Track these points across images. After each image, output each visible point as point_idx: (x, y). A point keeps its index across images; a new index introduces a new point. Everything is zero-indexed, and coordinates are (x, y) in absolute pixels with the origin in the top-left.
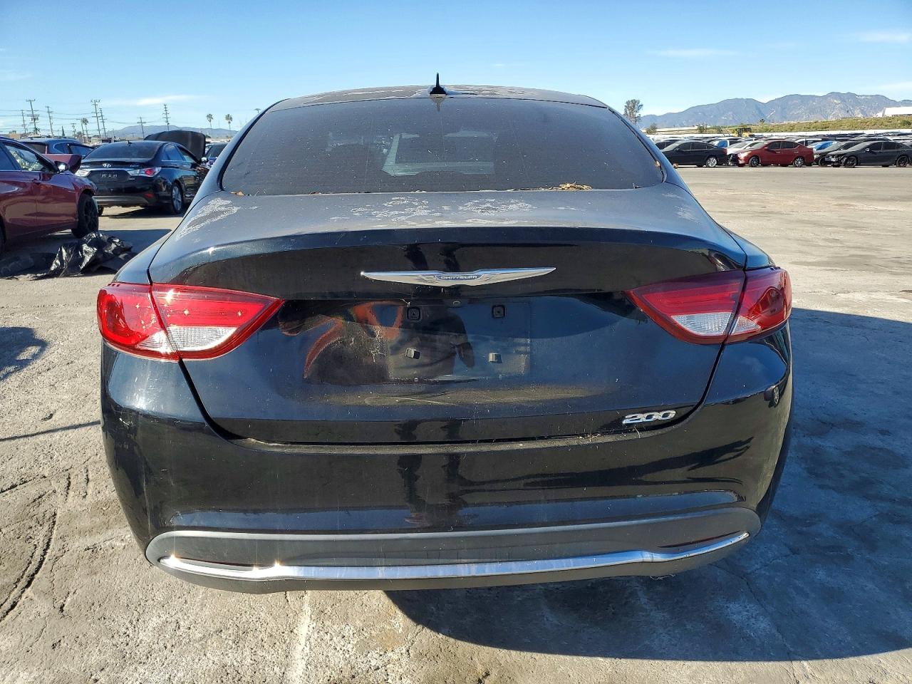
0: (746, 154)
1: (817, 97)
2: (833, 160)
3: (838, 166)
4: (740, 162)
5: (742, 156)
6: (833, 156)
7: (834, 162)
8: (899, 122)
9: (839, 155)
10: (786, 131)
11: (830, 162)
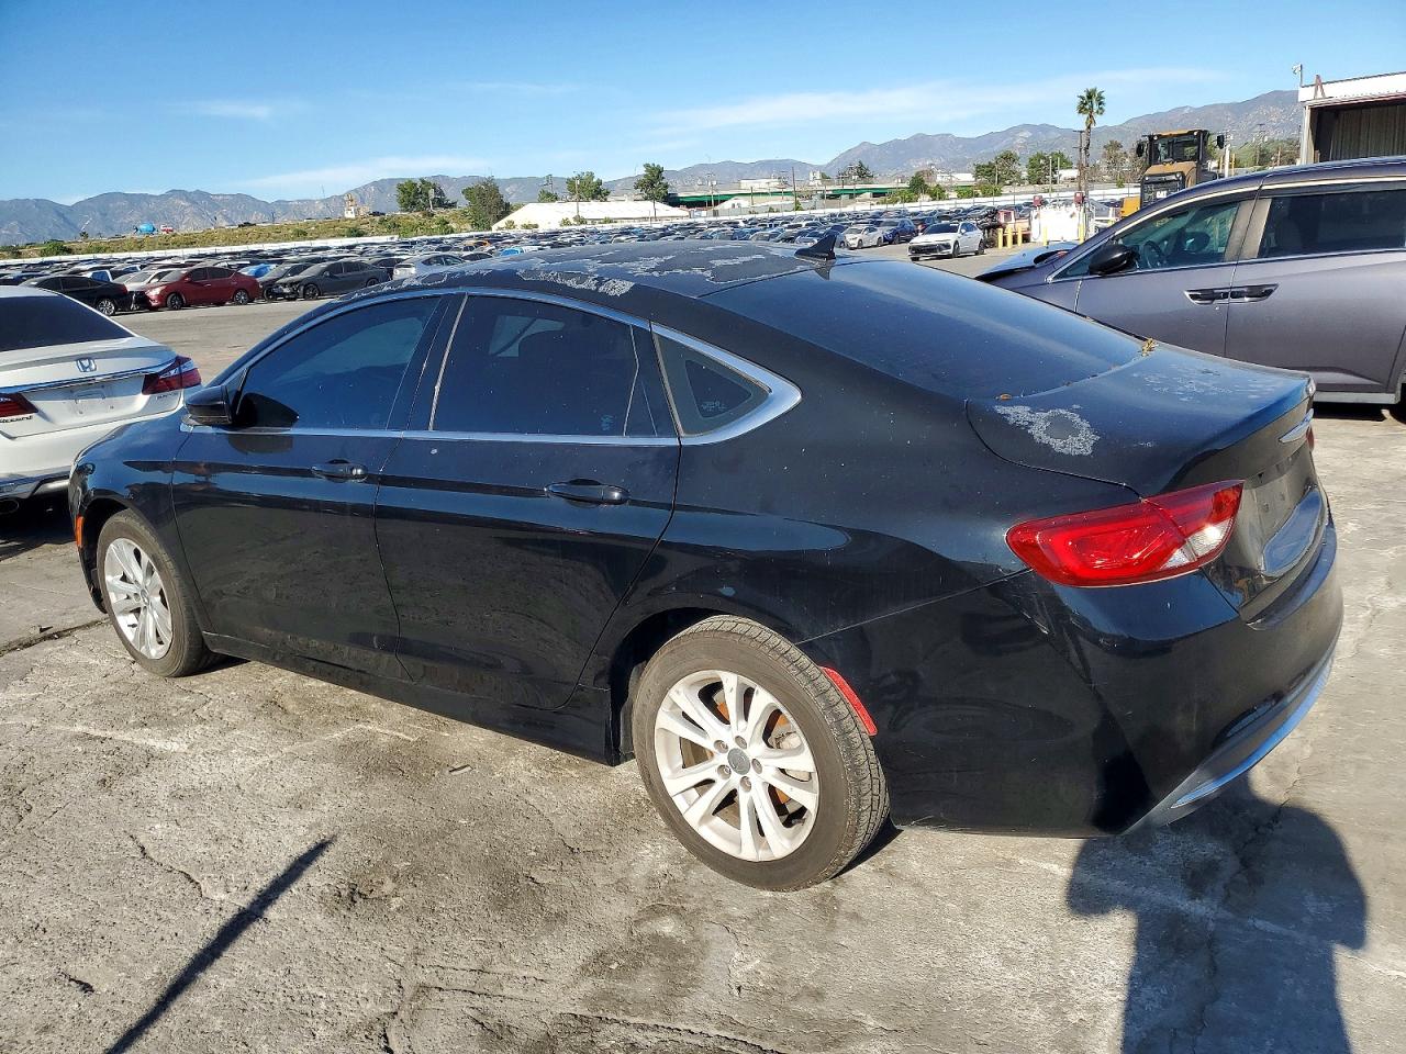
0: (158, 291)
1: (151, 196)
2: (286, 290)
3: (294, 299)
4: (153, 304)
5: (153, 294)
6: (284, 285)
7: (288, 294)
8: (290, 231)
9: (292, 284)
10: (131, 250)
11: (283, 294)
